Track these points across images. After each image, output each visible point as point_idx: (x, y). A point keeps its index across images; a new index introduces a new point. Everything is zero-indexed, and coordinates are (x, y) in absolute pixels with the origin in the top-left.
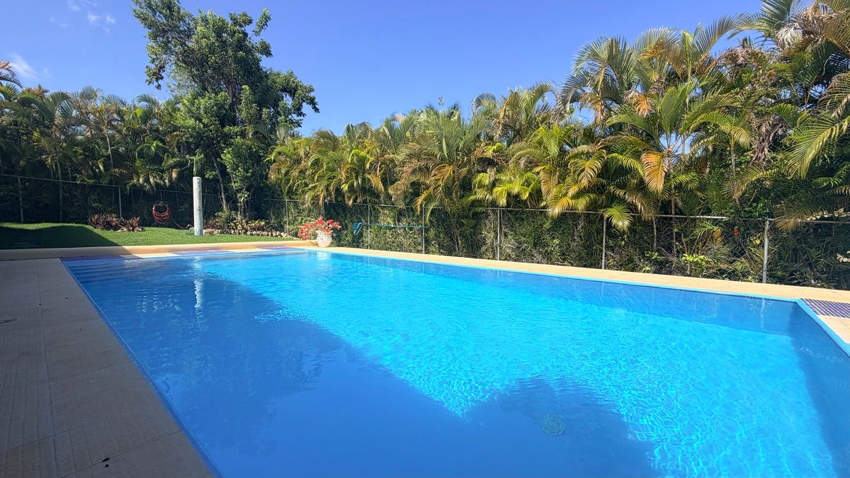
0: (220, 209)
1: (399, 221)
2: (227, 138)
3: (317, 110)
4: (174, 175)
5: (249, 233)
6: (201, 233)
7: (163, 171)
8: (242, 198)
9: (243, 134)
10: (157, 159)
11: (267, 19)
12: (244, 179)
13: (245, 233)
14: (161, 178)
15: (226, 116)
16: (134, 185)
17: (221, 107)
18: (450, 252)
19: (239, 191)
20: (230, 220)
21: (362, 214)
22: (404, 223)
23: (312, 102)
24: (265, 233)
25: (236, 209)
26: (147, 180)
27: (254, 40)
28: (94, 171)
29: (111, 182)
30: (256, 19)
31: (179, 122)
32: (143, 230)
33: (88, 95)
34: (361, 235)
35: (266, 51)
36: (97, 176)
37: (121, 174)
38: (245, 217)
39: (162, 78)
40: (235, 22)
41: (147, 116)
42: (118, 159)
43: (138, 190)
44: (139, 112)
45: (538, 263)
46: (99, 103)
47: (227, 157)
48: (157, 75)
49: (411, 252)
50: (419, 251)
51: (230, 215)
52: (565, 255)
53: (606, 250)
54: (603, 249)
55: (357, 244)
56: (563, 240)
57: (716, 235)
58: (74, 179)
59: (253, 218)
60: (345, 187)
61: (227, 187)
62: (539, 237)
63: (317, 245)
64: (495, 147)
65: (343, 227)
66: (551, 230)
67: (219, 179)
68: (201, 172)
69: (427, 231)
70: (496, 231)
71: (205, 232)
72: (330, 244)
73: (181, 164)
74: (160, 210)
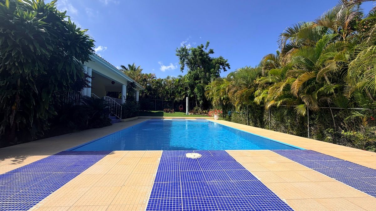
0: (195, 106)
2: (196, 84)
3: (229, 68)
4: (184, 97)
5: (201, 114)
6: (188, 114)
7: (181, 96)
8: (201, 102)
9: (200, 82)
10: (180, 93)
11: (208, 43)
12: (200, 96)
14: (181, 98)
15: (196, 78)
17: (195, 74)
18: (255, 124)
19: (200, 100)
20: (197, 110)
21: (231, 108)
22: (241, 112)
23: (228, 65)
24: (206, 114)
25: (199, 106)
26: (178, 99)
27: (207, 51)
28: (167, 97)
29: (171, 100)
30: (205, 45)
31: (185, 81)
32: (174, 113)
33: (168, 78)
34: (231, 116)
35: (212, 52)
36: (168, 99)
37: (173, 97)
38: (202, 109)
40: (199, 47)
41: (180, 80)
42: (173, 94)
43: (176, 101)
44: (177, 80)
45: (283, 131)
46: (171, 79)
47: (196, 90)
48: (182, 69)
49: (244, 124)
50: (246, 124)
51: (198, 108)
52: (292, 127)
53: (310, 126)
54: (308, 126)
55: (229, 120)
56: (292, 120)
57: (364, 120)
58: (165, 99)
59: (204, 109)
60: (222, 98)
61: (197, 99)
62: (283, 118)
63: (214, 119)
64: (260, 79)
65: (226, 113)
66: (287, 115)
67: (195, 97)
68: (190, 95)
69: (249, 115)
70: (268, 115)
71: (189, 114)
72: (218, 118)
73: (186, 93)
74: (181, 107)
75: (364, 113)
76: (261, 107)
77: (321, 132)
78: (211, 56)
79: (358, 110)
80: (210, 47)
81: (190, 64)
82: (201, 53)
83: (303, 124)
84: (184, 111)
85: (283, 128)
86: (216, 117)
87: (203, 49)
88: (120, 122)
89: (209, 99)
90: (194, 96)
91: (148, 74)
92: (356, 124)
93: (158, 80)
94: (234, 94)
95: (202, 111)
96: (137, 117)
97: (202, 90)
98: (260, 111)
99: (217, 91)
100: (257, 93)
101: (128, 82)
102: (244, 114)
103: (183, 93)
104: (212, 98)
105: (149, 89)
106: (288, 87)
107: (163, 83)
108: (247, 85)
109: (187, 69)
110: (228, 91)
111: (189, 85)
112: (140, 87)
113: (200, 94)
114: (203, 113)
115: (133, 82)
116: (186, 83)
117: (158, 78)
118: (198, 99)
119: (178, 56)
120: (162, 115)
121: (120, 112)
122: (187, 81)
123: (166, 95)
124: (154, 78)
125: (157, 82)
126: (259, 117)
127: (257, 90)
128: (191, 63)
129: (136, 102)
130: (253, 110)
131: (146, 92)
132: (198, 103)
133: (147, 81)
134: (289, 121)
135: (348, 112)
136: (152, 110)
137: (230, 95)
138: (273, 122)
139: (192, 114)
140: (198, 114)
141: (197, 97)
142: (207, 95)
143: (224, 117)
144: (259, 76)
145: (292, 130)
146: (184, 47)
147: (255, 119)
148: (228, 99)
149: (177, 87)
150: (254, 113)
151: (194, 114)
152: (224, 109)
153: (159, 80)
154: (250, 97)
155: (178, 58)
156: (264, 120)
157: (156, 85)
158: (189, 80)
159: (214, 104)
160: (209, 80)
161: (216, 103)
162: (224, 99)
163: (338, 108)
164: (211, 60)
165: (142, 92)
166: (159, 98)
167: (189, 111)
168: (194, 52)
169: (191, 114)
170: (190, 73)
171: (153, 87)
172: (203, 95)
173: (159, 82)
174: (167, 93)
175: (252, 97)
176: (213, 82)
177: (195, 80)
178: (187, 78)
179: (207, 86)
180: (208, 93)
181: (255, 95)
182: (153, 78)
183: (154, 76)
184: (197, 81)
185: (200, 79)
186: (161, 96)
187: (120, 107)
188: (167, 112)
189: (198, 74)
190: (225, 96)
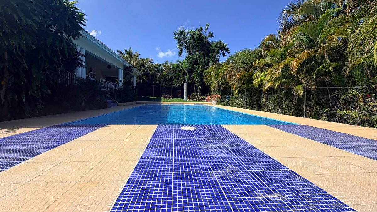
0: (193, 92)
1: (239, 95)
2: (194, 69)
3: (229, 53)
4: (182, 83)
5: (199, 100)
6: (186, 100)
7: (180, 82)
8: (199, 88)
9: (199, 67)
10: (178, 78)
11: (208, 26)
12: (199, 82)
13: (198, 100)
14: (179, 84)
15: (195, 62)
16: (174, 86)
17: (194, 59)
18: (253, 108)
19: (199, 86)
20: (195, 96)
21: (229, 93)
22: (240, 96)
23: (227, 50)
24: (204, 100)
25: (197, 92)
26: (176, 85)
27: (206, 35)
29: (169, 86)
32: (172, 98)
33: (166, 63)
34: (229, 101)
35: (211, 35)
36: (166, 84)
37: (171, 83)
38: (200, 95)
39: (182, 54)
41: (178, 65)
42: (171, 79)
43: (174, 87)
44: (175, 65)
45: (280, 113)
46: (169, 64)
47: (194, 75)
48: (181, 53)
49: (242, 108)
50: (244, 108)
51: (196, 94)
52: (289, 109)
53: (306, 107)
54: (304, 107)
55: (228, 104)
56: (289, 102)
57: (361, 98)
58: (163, 85)
59: (203, 95)
60: (221, 83)
61: (195, 85)
62: (280, 101)
63: (212, 104)
64: (259, 61)
65: (225, 98)
66: (284, 97)
67: (194, 83)
68: (188, 81)
69: (246, 99)
70: (266, 98)
71: (188, 100)
72: (216, 104)
73: (184, 79)
74: (179, 93)
75: (361, 91)
76: (259, 91)
77: (317, 112)
78: (210, 40)
79: (355, 89)
80: (209, 31)
81: (188, 48)
82: (200, 37)
83: (299, 105)
84: (182, 97)
85: (280, 110)
86: (214, 102)
87: (203, 32)
88: (118, 106)
89: (207, 84)
90: (193, 81)
91: (146, 59)
92: (351, 103)
93: (155, 65)
94: (232, 78)
95: (200, 97)
96: (135, 102)
97: (200, 75)
98: (258, 95)
99: (215, 76)
100: (255, 75)
101: (125, 66)
102: (242, 98)
103: (181, 79)
104: (211, 84)
105: (146, 74)
106: (287, 68)
107: (160, 68)
108: (245, 68)
109: (185, 54)
110: (226, 75)
111: (188, 70)
112: (137, 72)
113: (199, 79)
114: (202, 99)
115: (130, 66)
116: (184, 68)
117: (155, 63)
118: (197, 84)
119: (176, 39)
120: (160, 100)
121: (117, 96)
122: (185, 66)
123: (164, 81)
124: (152, 63)
125: (155, 68)
126: (257, 101)
127: (256, 72)
128: (190, 47)
129: (133, 87)
130: (250, 94)
131: (143, 78)
132: (197, 89)
133: (144, 67)
134: (286, 103)
135: (344, 91)
136: (150, 96)
137: (228, 80)
138: (271, 104)
139: (191, 99)
140: (196, 99)
141: (195, 82)
142: (206, 81)
143: (222, 102)
144: (259, 58)
145: (288, 112)
146: (182, 30)
147: (253, 103)
148: (226, 83)
149: (175, 72)
150: (252, 97)
151: (192, 100)
152: (222, 94)
153: (157, 65)
154: (249, 80)
155: (176, 42)
156: (262, 103)
157: (153, 71)
158: (187, 65)
159: (213, 89)
160: (208, 64)
161: (214, 88)
162: (222, 83)
163: (336, 87)
164: (210, 45)
165: (139, 77)
166: (156, 83)
167: (187, 97)
168: (193, 35)
169: (189, 100)
170: (188, 57)
171: (151, 73)
172: (202, 80)
173: (156, 67)
174: (165, 78)
175: (251, 81)
176: (211, 67)
177: (193, 65)
178: (186, 63)
179: (206, 71)
180: (207, 79)
181: (254, 78)
182: (150, 63)
183: (152, 61)
184: (195, 66)
185: (199, 64)
186: (159, 82)
187: (117, 91)
188: (165, 97)
189: (197, 59)
190: (223, 81)
